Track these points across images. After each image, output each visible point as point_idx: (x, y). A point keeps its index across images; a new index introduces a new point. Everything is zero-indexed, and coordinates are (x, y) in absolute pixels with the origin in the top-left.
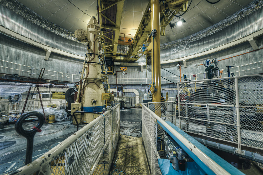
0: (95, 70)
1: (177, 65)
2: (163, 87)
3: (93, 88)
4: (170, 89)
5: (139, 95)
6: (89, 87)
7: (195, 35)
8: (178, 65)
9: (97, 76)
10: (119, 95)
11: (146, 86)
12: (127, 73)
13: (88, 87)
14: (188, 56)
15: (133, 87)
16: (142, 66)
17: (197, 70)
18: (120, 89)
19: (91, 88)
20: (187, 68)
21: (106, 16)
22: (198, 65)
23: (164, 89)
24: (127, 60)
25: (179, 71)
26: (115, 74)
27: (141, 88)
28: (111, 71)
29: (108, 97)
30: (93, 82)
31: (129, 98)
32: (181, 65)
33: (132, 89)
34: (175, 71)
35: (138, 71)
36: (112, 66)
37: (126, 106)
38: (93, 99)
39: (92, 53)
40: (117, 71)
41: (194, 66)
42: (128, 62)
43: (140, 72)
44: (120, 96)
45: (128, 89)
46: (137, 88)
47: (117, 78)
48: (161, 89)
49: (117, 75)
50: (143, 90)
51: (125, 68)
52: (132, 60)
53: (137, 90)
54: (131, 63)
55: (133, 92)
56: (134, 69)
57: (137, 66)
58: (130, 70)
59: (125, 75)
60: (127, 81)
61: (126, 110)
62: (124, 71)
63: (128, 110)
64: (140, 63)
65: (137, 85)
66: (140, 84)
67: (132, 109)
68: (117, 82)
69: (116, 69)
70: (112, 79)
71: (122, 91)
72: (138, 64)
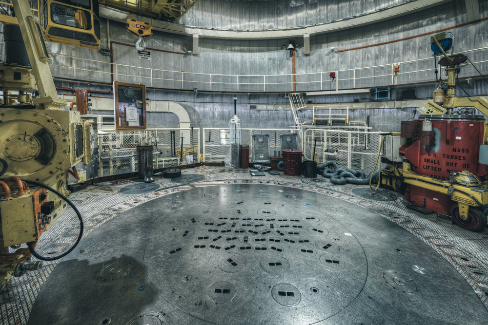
1: (289, 48)
2: (252, 101)
4: (270, 107)
5: (188, 120)
8: (291, 46)
10: (129, 118)
11: (207, 95)
12: (149, 54)
14: (316, 25)
15: (171, 97)
16: (198, 36)
18: (130, 93)
22: (336, 52)
23: (255, 107)
24: (150, 7)
25: (290, 63)
26: (108, 51)
27: (193, 100)
28: (89, 28)
32: (296, 49)
33: (167, 102)
34: (282, 61)
35: (182, 52)
36: (91, 12)
40: (112, 40)
43: (190, 54)
44: (131, 124)
45: (154, 103)
46: (182, 100)
47: (116, 65)
48: (249, 106)
49: (114, 52)
50: (200, 107)
51: (145, 25)
52: (167, 12)
53: (182, 105)
54: (163, 22)
55: (170, 113)
56: (170, 42)
57: (180, 33)
58: (158, 43)
59: (143, 56)
60: (152, 78)
61: (168, 188)
62: (143, 37)
63: (174, 184)
64: (190, 28)
65: (172, 92)
66: (191, 88)
67: (190, 181)
68: (114, 76)
69: (108, 34)
70: (94, 66)
71: (142, 101)
72: (185, 28)
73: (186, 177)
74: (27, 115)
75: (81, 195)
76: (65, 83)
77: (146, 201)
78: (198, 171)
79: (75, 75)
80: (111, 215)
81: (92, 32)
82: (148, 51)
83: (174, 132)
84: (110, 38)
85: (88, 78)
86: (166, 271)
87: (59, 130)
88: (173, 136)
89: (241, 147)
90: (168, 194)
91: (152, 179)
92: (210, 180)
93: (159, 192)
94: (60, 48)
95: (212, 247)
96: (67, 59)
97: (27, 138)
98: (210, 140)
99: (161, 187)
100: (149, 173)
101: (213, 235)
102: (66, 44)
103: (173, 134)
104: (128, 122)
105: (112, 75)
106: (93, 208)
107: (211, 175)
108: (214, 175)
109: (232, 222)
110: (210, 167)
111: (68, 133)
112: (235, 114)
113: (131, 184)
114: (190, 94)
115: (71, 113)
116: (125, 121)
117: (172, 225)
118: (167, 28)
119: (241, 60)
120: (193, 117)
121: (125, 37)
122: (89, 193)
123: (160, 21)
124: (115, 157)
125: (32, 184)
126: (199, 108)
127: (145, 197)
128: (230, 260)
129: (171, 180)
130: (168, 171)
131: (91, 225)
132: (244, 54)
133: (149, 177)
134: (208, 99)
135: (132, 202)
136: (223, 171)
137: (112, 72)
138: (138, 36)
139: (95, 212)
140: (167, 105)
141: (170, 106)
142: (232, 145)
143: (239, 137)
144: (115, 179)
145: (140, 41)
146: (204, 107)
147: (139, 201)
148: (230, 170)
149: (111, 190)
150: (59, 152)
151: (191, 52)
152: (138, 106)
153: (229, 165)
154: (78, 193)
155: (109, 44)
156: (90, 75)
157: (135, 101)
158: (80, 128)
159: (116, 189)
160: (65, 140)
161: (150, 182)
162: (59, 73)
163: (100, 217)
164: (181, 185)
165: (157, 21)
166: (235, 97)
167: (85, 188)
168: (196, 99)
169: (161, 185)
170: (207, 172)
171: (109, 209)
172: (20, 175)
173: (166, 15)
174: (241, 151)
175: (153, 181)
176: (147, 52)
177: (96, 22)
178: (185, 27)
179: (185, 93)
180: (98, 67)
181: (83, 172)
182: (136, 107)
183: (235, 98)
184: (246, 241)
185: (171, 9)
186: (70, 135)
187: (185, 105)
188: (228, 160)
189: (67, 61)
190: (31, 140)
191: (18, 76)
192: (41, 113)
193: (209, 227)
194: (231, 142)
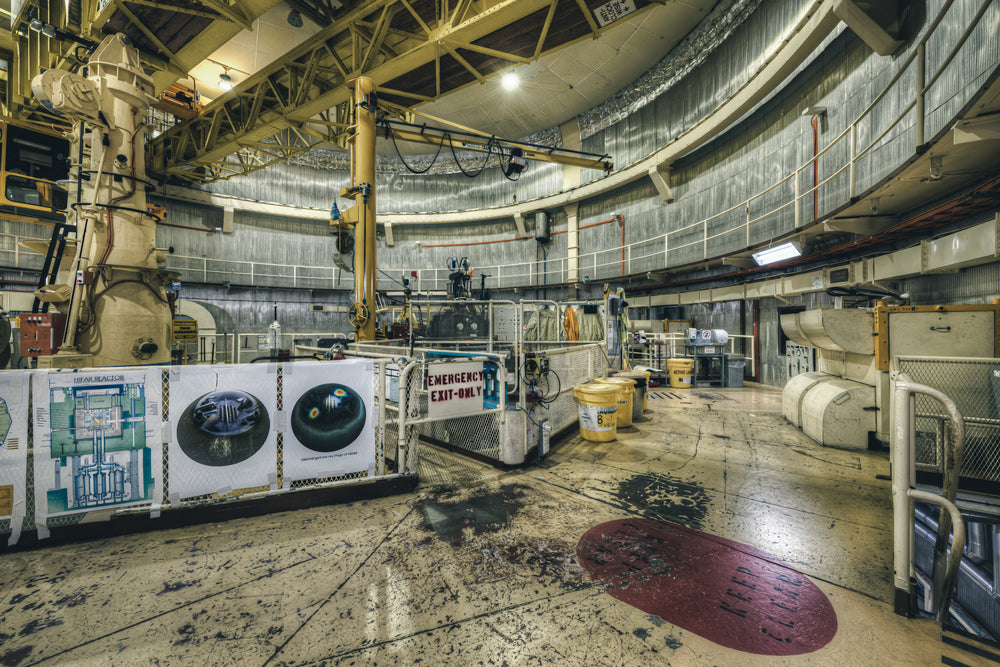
0: (142, 236)
2: (316, 299)
3: (138, 301)
5: (214, 327)
6: (121, 296)
7: (417, 159)
9: (148, 261)
11: (247, 290)
13: (116, 298)
14: (398, 214)
15: (182, 292)
16: (232, 210)
17: (420, 258)
19: (132, 300)
20: (396, 249)
21: (140, 20)
22: (424, 247)
23: (321, 308)
27: (221, 297)
29: (191, 332)
30: (136, 278)
35: (205, 227)
38: (141, 341)
39: (123, 172)
41: (413, 246)
43: (217, 232)
46: (204, 297)
48: (312, 306)
54: (175, 187)
55: (182, 315)
56: (184, 212)
57: (203, 203)
64: (220, 197)
66: (220, 281)
72: (212, 198)
98: (246, 346)
114: (216, 290)
119: (302, 244)
120: (222, 321)
126: (231, 306)
132: (306, 237)
134: (246, 296)
141: (182, 306)
143: (279, 343)
151: (219, 229)
168: (226, 296)
173: (180, 180)
178: (211, 195)
179: (208, 287)
187: (208, 304)
194: (270, 347)
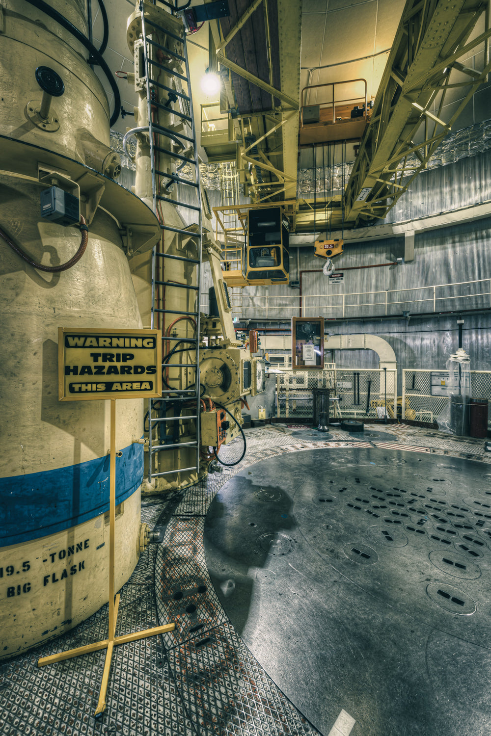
5: (394, 359)
10: (305, 356)
11: (428, 320)
12: (342, 275)
15: (369, 328)
16: (412, 234)
18: (308, 328)
24: (344, 217)
26: (296, 283)
27: (402, 329)
28: (278, 264)
31: (356, 374)
33: (362, 336)
35: (389, 262)
36: (281, 246)
37: (337, 412)
40: (302, 270)
42: (346, 228)
43: (400, 263)
44: (308, 363)
45: (345, 337)
46: (386, 330)
47: (304, 297)
49: (303, 283)
50: (414, 339)
51: (336, 242)
52: (367, 214)
53: (385, 338)
54: (361, 229)
55: (367, 349)
56: (371, 252)
57: (386, 236)
58: (352, 259)
59: (335, 281)
60: (344, 306)
61: (342, 441)
62: (331, 258)
63: (351, 438)
64: (401, 224)
65: (387, 320)
66: (400, 312)
67: (372, 439)
68: (302, 310)
69: (298, 264)
70: (284, 302)
71: (320, 336)
72: (394, 228)
73: (369, 433)
74: (216, 353)
75: (260, 431)
76: (260, 323)
77: (313, 449)
78: (391, 430)
79: (267, 315)
80: (278, 453)
81: (281, 267)
82: (341, 272)
83: (358, 374)
84: (300, 268)
85: (279, 316)
86: (310, 513)
87: (233, 365)
88: (356, 378)
89: (470, 400)
90: (339, 447)
91: (326, 428)
92: (403, 443)
93: (330, 443)
94: (257, 290)
95: (369, 512)
96: (261, 299)
97: (216, 371)
98: (413, 386)
99: (335, 438)
100: (324, 421)
101: (374, 502)
102: (262, 285)
103: (356, 376)
104: (304, 361)
105: (300, 309)
106: (265, 444)
107: (409, 437)
108: (412, 437)
109: (411, 498)
110: (412, 427)
111: (239, 367)
112: (460, 346)
113: (304, 429)
114: (398, 322)
115: (242, 352)
116: (302, 359)
117: (331, 478)
118: (366, 236)
120: (403, 355)
121: (315, 263)
122: (266, 430)
123: (357, 230)
124: (291, 398)
125: (218, 405)
126: (414, 342)
127: (314, 445)
128: (385, 533)
129: (349, 434)
130: (346, 422)
131: (261, 456)
133: (323, 426)
134: (430, 326)
135: (299, 446)
136: (434, 435)
137: (300, 306)
138: (326, 258)
139: (267, 447)
140: (363, 338)
141: (367, 340)
142: (452, 397)
143: (464, 385)
144: (290, 422)
145: (328, 264)
146: (422, 339)
147: (306, 447)
148: (446, 436)
149: (284, 432)
150: (233, 383)
151: (401, 259)
152: (316, 342)
153: (445, 428)
154: (258, 429)
155: (299, 275)
156: (279, 313)
157: (312, 337)
158: (248, 364)
159: (289, 431)
160: (236, 374)
161: (323, 431)
162: (255, 314)
163: (269, 452)
164: (359, 441)
165: (352, 230)
166: (461, 319)
167: (263, 425)
168: (407, 328)
169: (334, 437)
170: (403, 433)
171: (278, 447)
172: (212, 397)
173: (366, 219)
174: (469, 409)
175: (328, 431)
176: (338, 275)
177: (286, 256)
178: (393, 226)
179: (390, 320)
180: (288, 303)
181: (263, 410)
182: (314, 344)
183: (459, 322)
184: (421, 523)
185: (372, 209)
186: (240, 369)
187: (390, 337)
188: (445, 420)
189: (261, 302)
190: (218, 372)
191: (214, 325)
192: (224, 351)
193: (375, 493)
194: (451, 392)
